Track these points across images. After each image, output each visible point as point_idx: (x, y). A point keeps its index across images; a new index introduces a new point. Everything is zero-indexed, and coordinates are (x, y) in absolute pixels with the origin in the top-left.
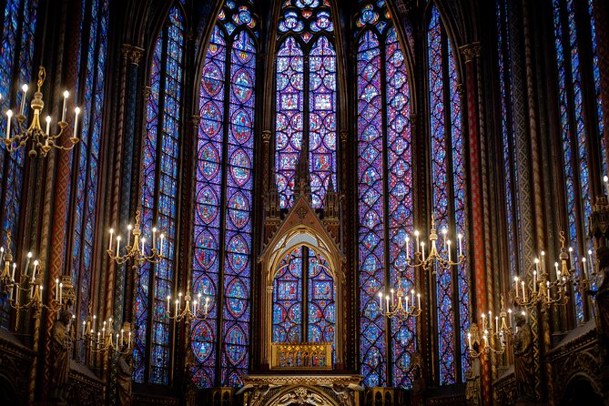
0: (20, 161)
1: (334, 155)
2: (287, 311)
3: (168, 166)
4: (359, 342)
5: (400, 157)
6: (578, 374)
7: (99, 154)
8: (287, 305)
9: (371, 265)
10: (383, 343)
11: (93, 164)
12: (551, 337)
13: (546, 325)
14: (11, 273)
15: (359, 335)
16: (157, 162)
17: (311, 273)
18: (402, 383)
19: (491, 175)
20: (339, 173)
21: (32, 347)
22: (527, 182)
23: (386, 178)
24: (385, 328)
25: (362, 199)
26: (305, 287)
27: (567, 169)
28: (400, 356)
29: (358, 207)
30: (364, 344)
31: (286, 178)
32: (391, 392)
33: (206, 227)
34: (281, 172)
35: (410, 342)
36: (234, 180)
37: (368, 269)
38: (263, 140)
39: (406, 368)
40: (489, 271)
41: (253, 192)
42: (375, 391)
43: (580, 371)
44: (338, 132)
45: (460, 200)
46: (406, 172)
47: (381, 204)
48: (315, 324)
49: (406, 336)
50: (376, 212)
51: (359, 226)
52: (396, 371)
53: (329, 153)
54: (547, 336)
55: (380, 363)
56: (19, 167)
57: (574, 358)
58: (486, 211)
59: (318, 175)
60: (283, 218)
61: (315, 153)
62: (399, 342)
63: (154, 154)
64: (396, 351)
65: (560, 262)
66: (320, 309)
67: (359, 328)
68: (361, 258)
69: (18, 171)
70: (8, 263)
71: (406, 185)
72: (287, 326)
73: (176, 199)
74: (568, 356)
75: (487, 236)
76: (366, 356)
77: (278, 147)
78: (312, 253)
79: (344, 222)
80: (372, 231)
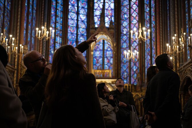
0: (9, 8)
1: (113, 10)
2: (98, 60)
3: (59, 14)
4: (120, 70)
5: (135, 11)
6: (187, 75)
7: (36, 9)
8: (98, 58)
9: (125, 45)
10: (128, 70)
11: (34, 12)
12: (179, 65)
13: (178, 61)
14: (6, 42)
15: (121, 68)
16: (56, 12)
17: (106, 48)
18: (134, 82)
19: (163, 15)
20: (115, 16)
21: (14, 67)
22: (173, 15)
23: (130, 18)
24: (129, 66)
25: (122, 24)
26: (104, 53)
27: (186, 10)
28: (133, 74)
29: (120, 27)
30: (122, 71)
31: (98, 18)
32: (130, 85)
33: (72, 33)
34: (96, 16)
35: (137, 70)
36: (81, 18)
37: (124, 47)
38: (90, 5)
39: (135, 78)
40: (161, 46)
41: (87, 22)
42: (125, 85)
43: (187, 74)
44: (115, 3)
45: (153, 24)
46: (137, 16)
47: (128, 26)
48: (107, 64)
49: (135, 68)
50: (127, 29)
51: (121, 33)
52: (132, 79)
53: (112, 9)
54: (178, 64)
55: (127, 77)
56: (9, 10)
57: (186, 70)
58: (161, 26)
59: (108, 17)
60: (96, 30)
61: (107, 10)
62: (133, 70)
63: (55, 10)
64: (132, 73)
65: (181, 38)
66: (108, 59)
67: (120, 66)
68: (121, 43)
69: (9, 11)
70: (4, 39)
71: (136, 20)
72: (98, 65)
73: (62, 24)
74: (184, 70)
75: (161, 35)
76: (123, 74)
77: (95, 8)
78: (106, 42)
79: (116, 32)
80: (125, 35)
